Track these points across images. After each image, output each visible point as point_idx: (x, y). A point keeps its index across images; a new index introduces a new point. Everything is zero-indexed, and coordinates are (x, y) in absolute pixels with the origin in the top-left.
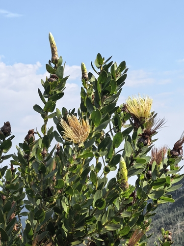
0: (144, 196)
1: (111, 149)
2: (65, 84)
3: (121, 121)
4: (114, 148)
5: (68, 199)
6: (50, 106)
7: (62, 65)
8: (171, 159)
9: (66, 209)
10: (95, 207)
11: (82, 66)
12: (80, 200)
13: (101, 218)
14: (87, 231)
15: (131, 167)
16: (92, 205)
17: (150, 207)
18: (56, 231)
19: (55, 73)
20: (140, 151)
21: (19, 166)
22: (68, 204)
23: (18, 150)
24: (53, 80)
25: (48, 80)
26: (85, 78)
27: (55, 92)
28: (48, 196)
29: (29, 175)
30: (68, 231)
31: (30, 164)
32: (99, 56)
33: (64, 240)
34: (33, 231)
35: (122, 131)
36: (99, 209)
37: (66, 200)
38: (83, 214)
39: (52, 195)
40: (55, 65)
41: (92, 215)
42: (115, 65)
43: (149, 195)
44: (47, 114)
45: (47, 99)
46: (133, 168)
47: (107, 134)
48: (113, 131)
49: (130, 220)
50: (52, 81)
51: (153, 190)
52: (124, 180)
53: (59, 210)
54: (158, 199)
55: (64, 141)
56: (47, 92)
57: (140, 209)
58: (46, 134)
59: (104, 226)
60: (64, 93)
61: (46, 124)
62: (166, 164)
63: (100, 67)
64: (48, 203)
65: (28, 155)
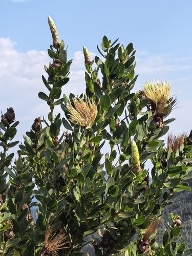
0: (160, 184)
1: (127, 137)
2: (69, 69)
3: (138, 109)
4: (130, 136)
5: (80, 187)
6: (56, 93)
7: (65, 49)
8: (187, 147)
9: (78, 197)
10: (108, 195)
11: (84, 50)
12: (92, 187)
13: (115, 205)
14: (100, 220)
15: (144, 151)
16: (105, 193)
17: (166, 196)
18: (68, 221)
19: (58, 58)
20: (152, 134)
21: (27, 156)
22: (79, 192)
23: (25, 138)
24: (57, 65)
25: (52, 66)
26: (88, 62)
27: (60, 78)
28: (61, 185)
29: (38, 165)
30: (81, 220)
31: (39, 153)
32: (105, 38)
33: (77, 230)
34: (46, 222)
35: (138, 119)
36: (112, 196)
37: (77, 188)
38: (96, 202)
39: (64, 185)
40: (57, 49)
41: (105, 202)
42: (122, 48)
43: (164, 184)
44: (53, 101)
45: (52, 85)
46: (146, 152)
47: (123, 122)
48: (128, 118)
49: (146, 210)
50: (56, 67)
51: (169, 178)
52: (136, 163)
53: (71, 199)
54: (174, 188)
55: (73, 128)
56: (51, 78)
57: (156, 198)
58: (54, 122)
59: (118, 213)
60: (69, 78)
61: (52, 111)
62: (183, 152)
63: (107, 51)
64: (60, 193)
65: (36, 144)
